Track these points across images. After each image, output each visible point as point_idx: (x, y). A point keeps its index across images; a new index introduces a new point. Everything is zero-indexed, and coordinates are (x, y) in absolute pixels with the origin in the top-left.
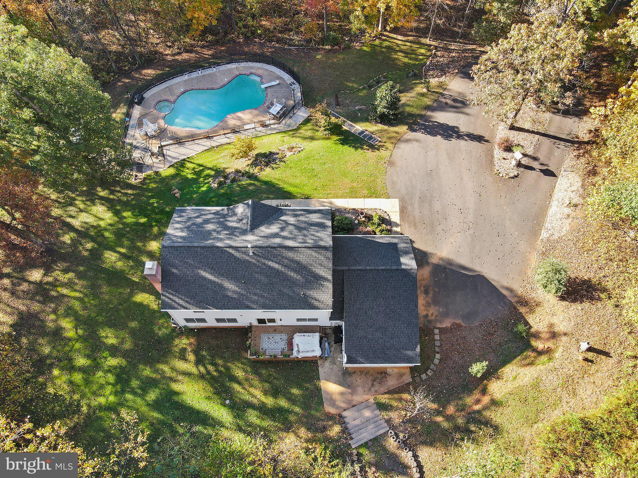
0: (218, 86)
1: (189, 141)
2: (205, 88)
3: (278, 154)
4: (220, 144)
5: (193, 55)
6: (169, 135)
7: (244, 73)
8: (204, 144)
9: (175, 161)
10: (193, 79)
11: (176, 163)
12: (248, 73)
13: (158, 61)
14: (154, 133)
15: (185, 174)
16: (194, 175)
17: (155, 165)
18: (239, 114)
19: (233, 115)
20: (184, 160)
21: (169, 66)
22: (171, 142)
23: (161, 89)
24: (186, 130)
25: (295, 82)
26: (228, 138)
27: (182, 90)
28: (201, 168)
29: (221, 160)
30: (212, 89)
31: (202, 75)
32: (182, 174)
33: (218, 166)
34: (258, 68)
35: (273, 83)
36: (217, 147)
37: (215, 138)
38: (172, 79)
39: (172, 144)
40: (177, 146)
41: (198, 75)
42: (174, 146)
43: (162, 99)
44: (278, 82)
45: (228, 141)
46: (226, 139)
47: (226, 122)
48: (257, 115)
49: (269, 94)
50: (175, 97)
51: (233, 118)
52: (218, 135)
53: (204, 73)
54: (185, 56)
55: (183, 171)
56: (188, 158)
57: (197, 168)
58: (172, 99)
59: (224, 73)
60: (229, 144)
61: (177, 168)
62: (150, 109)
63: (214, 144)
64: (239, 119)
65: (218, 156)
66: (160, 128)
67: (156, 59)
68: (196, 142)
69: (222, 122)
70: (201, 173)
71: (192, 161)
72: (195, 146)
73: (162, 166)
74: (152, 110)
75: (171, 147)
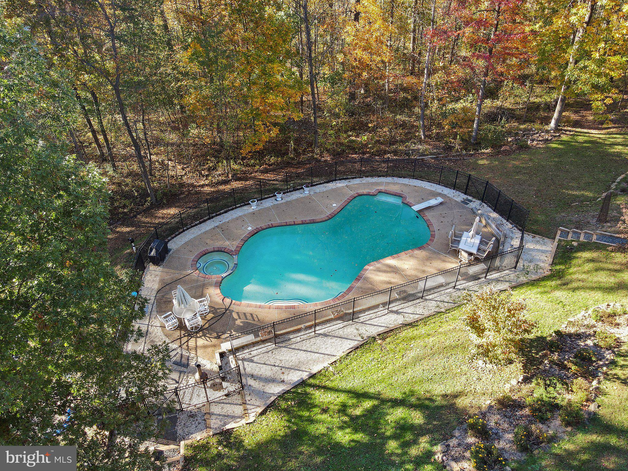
0: (323, 216)
2: (299, 220)
4: (381, 330)
6: (238, 322)
7: (365, 191)
8: (341, 332)
9: (276, 389)
10: (268, 209)
12: (373, 191)
13: (188, 195)
17: (215, 409)
18: (390, 261)
19: (378, 265)
20: (303, 383)
22: (250, 338)
23: (203, 231)
24: (278, 308)
25: (470, 198)
26: (397, 312)
27: (250, 228)
28: (368, 404)
30: (313, 222)
31: (283, 201)
34: (388, 183)
35: (433, 202)
37: (363, 317)
38: (226, 212)
39: (254, 344)
40: (270, 346)
41: (276, 203)
42: (262, 348)
43: (210, 248)
44: (440, 200)
45: (399, 320)
46: (393, 317)
47: (367, 279)
48: (428, 259)
49: (433, 221)
50: (236, 243)
51: (379, 270)
53: (289, 199)
54: (236, 185)
55: (311, 421)
56: (313, 376)
57: (355, 406)
58: (231, 245)
59: (327, 195)
60: (411, 325)
61: (287, 411)
62: (185, 269)
63: (373, 331)
64: (394, 270)
65: (399, 363)
66: (213, 309)
67: (182, 193)
68: (320, 330)
69: (358, 280)
71: (329, 384)
72: (319, 340)
73: (238, 410)
74: (189, 272)
75: (255, 351)
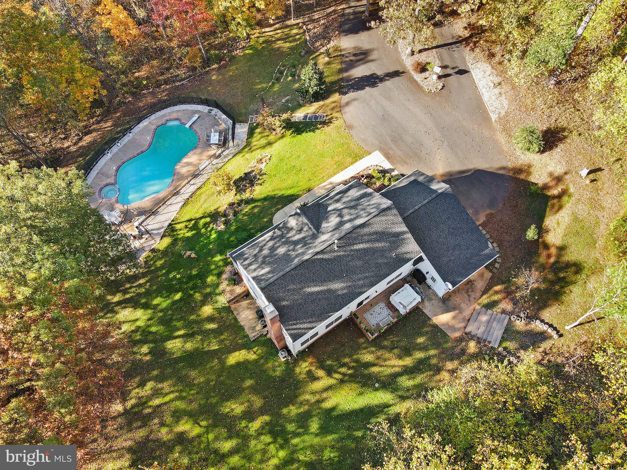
0: (146, 147)
1: (160, 207)
2: (135, 154)
3: (253, 171)
4: (190, 194)
5: (94, 134)
6: (135, 213)
7: (160, 123)
8: (176, 201)
9: (163, 230)
10: (116, 154)
11: (165, 232)
12: (163, 122)
13: (64, 156)
14: (120, 219)
15: (182, 235)
16: (192, 231)
17: (145, 245)
18: (185, 160)
19: (180, 164)
20: (170, 225)
21: (80, 156)
22: (143, 217)
23: (92, 178)
24: (147, 200)
25: (211, 108)
26: (193, 184)
27: (114, 168)
28: (193, 222)
29: (206, 205)
30: (142, 152)
31: (122, 145)
32: (179, 237)
33: (208, 211)
34: (170, 113)
35: (194, 119)
36: (191, 196)
37: (182, 191)
38: (97, 163)
39: (146, 219)
40: (153, 217)
41: (119, 148)
42: (150, 219)
43: (102, 186)
44: (197, 116)
45: (196, 187)
46: (193, 186)
47: (178, 173)
48: (201, 153)
49: (197, 130)
50: (113, 178)
51: (182, 167)
52: (183, 187)
53: (123, 143)
54: (88, 139)
55: (178, 234)
56: (173, 221)
57: (189, 225)
58: (111, 180)
59: (142, 132)
60: (199, 188)
61: (169, 235)
62: (97, 201)
63: (187, 196)
64: (188, 164)
65: (199, 204)
66: (122, 212)
67: (60, 156)
68: (168, 203)
69: (174, 175)
70: (197, 226)
71: (179, 221)
72: (169, 207)
73: (153, 242)
74: (101, 201)
75: (148, 221)
